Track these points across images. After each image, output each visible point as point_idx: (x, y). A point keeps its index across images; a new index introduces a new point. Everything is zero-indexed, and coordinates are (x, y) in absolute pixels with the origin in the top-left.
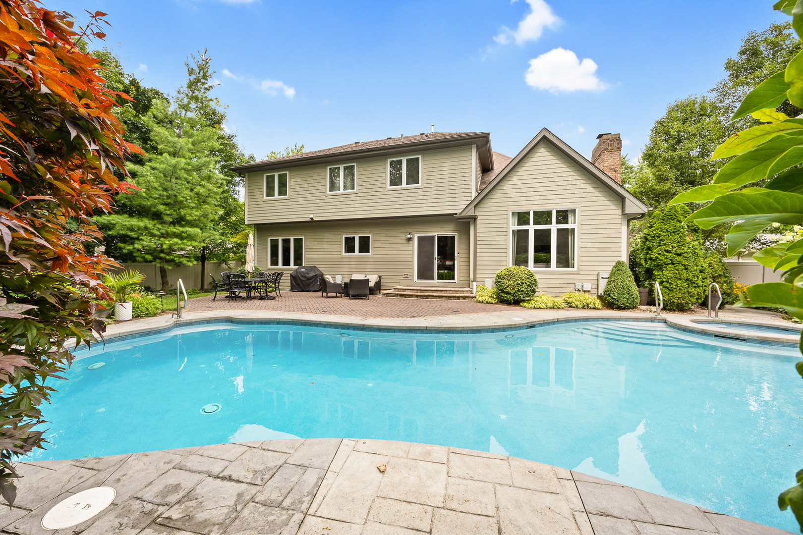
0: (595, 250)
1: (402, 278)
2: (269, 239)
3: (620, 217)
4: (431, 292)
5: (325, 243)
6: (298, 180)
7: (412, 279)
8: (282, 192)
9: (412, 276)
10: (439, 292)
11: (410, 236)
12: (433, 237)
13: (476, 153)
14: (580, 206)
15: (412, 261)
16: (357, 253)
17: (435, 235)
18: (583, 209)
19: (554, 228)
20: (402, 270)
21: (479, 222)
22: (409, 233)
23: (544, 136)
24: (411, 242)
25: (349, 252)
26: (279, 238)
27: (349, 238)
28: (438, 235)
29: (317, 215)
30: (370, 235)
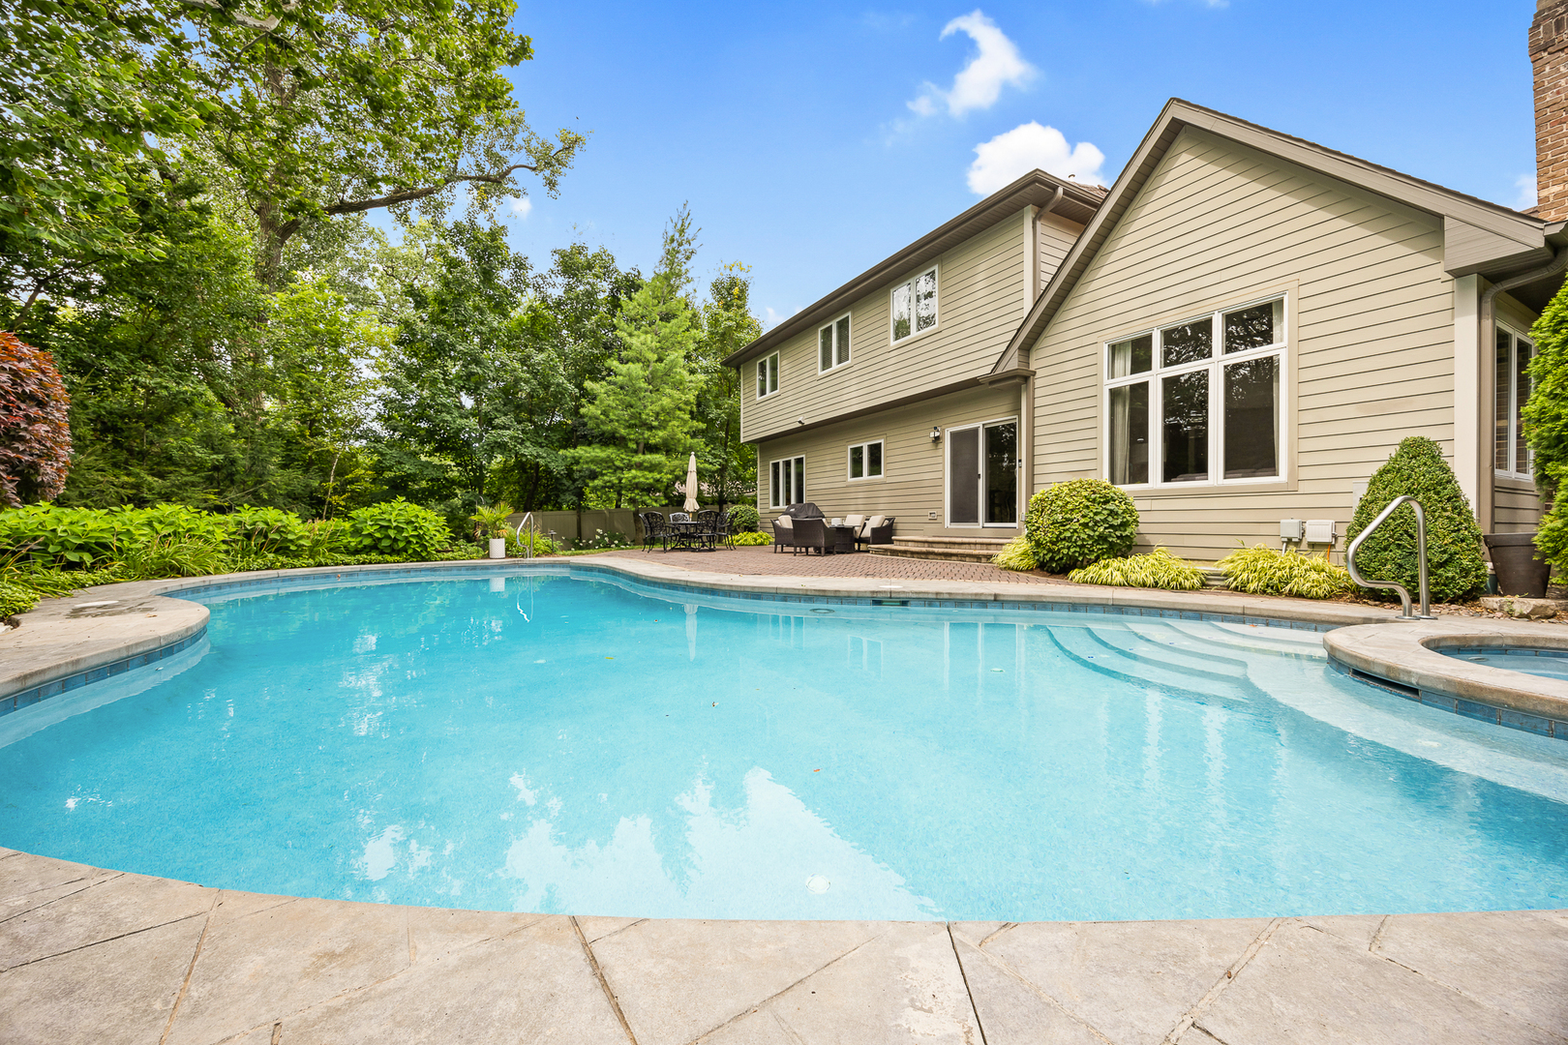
0: (1351, 411)
1: (926, 520)
2: (771, 462)
3: (1448, 286)
4: (944, 546)
5: (828, 463)
6: (791, 360)
7: (942, 523)
8: (774, 387)
9: (942, 516)
10: (956, 546)
11: (937, 434)
12: (976, 430)
13: (1034, 223)
14: (1296, 284)
15: (942, 486)
16: (866, 477)
17: (979, 424)
18: (1306, 291)
19: (1216, 365)
20: (927, 505)
21: (1038, 383)
22: (935, 428)
23: (1174, 120)
24: (940, 446)
25: (857, 473)
26: (780, 461)
27: (856, 449)
28: (986, 425)
29: (807, 415)
30: (884, 440)
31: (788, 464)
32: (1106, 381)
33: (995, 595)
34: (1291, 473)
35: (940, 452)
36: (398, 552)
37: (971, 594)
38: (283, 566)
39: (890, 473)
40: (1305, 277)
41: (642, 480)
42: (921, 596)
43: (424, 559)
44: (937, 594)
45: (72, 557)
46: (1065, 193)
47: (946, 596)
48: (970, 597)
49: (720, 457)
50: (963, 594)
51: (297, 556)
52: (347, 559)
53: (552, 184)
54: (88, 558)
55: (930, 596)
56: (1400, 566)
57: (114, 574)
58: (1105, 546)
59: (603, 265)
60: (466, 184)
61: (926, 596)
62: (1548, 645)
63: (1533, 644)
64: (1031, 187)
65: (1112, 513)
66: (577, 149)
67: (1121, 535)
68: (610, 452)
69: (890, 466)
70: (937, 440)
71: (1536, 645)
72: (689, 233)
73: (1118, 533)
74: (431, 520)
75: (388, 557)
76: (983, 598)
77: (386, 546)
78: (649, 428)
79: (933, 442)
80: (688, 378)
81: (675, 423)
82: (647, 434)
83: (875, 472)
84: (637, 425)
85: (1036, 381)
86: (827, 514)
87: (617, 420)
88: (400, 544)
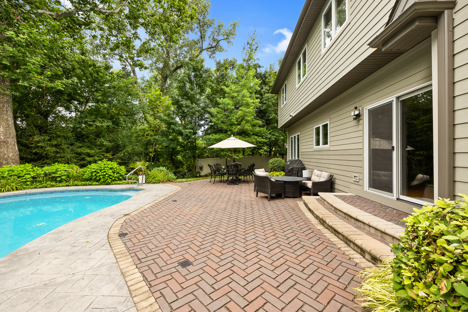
2: (291, 137)
5: (307, 137)
6: (289, 83)
7: (362, 186)
8: (286, 99)
9: (363, 180)
11: (357, 112)
12: (390, 104)
15: (362, 155)
16: (321, 146)
17: (393, 98)
20: (353, 169)
22: (356, 108)
24: (361, 122)
25: (318, 144)
26: (293, 136)
27: (318, 129)
28: (398, 98)
29: (293, 112)
30: (328, 122)
31: (295, 137)
35: (360, 128)
36: (96, 181)
39: (333, 144)
43: (105, 184)
69: (332, 139)
70: (358, 117)
74: (114, 168)
77: (92, 179)
78: (236, 125)
79: (354, 119)
80: (250, 101)
81: (244, 122)
82: (234, 127)
83: (326, 143)
84: (232, 125)
85: (454, 16)
86: (306, 166)
87: (222, 122)
88: (98, 178)
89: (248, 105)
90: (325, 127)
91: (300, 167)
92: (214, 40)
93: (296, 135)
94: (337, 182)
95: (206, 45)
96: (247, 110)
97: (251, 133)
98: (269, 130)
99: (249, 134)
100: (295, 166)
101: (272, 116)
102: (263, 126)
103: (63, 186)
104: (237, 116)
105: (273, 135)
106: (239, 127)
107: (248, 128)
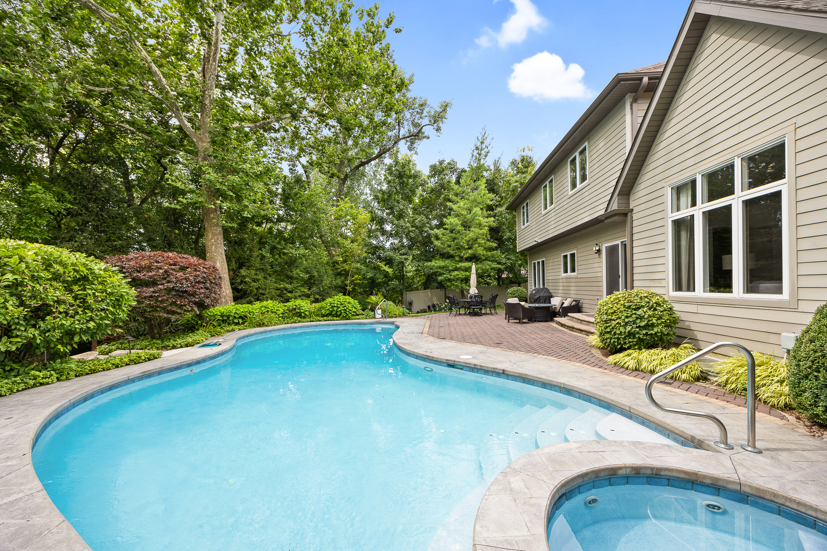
1: (595, 302)
2: (533, 262)
5: (554, 264)
6: (533, 205)
8: (528, 221)
11: (597, 248)
12: (618, 246)
13: (631, 105)
14: (793, 127)
15: (602, 281)
16: (569, 273)
17: (618, 242)
18: (801, 133)
19: (736, 202)
20: (596, 293)
21: (635, 217)
22: (597, 244)
23: (696, 14)
24: (601, 256)
25: (566, 271)
26: (536, 262)
27: (565, 257)
28: (622, 242)
29: (539, 237)
30: (575, 251)
31: (539, 263)
32: (670, 215)
33: (503, 370)
34: (791, 294)
35: (600, 260)
36: (339, 316)
37: (491, 368)
38: (299, 322)
39: (580, 272)
40: (801, 120)
41: (460, 276)
42: (467, 365)
43: (347, 319)
44: (475, 365)
45: (236, 321)
46: (650, 79)
47: (479, 367)
48: (490, 369)
49: (511, 260)
50: (487, 367)
51: (304, 317)
52: (321, 319)
53: (438, 130)
54: (241, 321)
55: (472, 366)
56: (817, 396)
57: (246, 326)
58: (635, 340)
59: (452, 167)
60: (403, 141)
61: (470, 365)
62: (787, 504)
63: (773, 498)
64: (619, 85)
65: (641, 318)
66: (448, 109)
67: (647, 333)
68: (447, 262)
69: (579, 267)
70: (599, 251)
71: (776, 500)
72: (486, 143)
73: (644, 332)
74: (351, 303)
75: (335, 318)
76: (497, 371)
77: (334, 314)
78: (465, 249)
79: (596, 253)
80: (484, 221)
81: (477, 245)
82: (464, 252)
83: (573, 270)
84: (460, 248)
85: (633, 215)
86: (553, 294)
87: (449, 246)
88: (339, 313)
89: (480, 225)
90: (573, 255)
91: (547, 295)
92: (415, 125)
93: (540, 261)
94: (584, 306)
95: (403, 132)
96: (481, 232)
97: (483, 258)
98: (503, 253)
99: (480, 259)
100: (542, 295)
101: (508, 235)
102: (496, 249)
103: (308, 322)
104: (467, 238)
105: (509, 259)
106: (470, 251)
107: (481, 252)
